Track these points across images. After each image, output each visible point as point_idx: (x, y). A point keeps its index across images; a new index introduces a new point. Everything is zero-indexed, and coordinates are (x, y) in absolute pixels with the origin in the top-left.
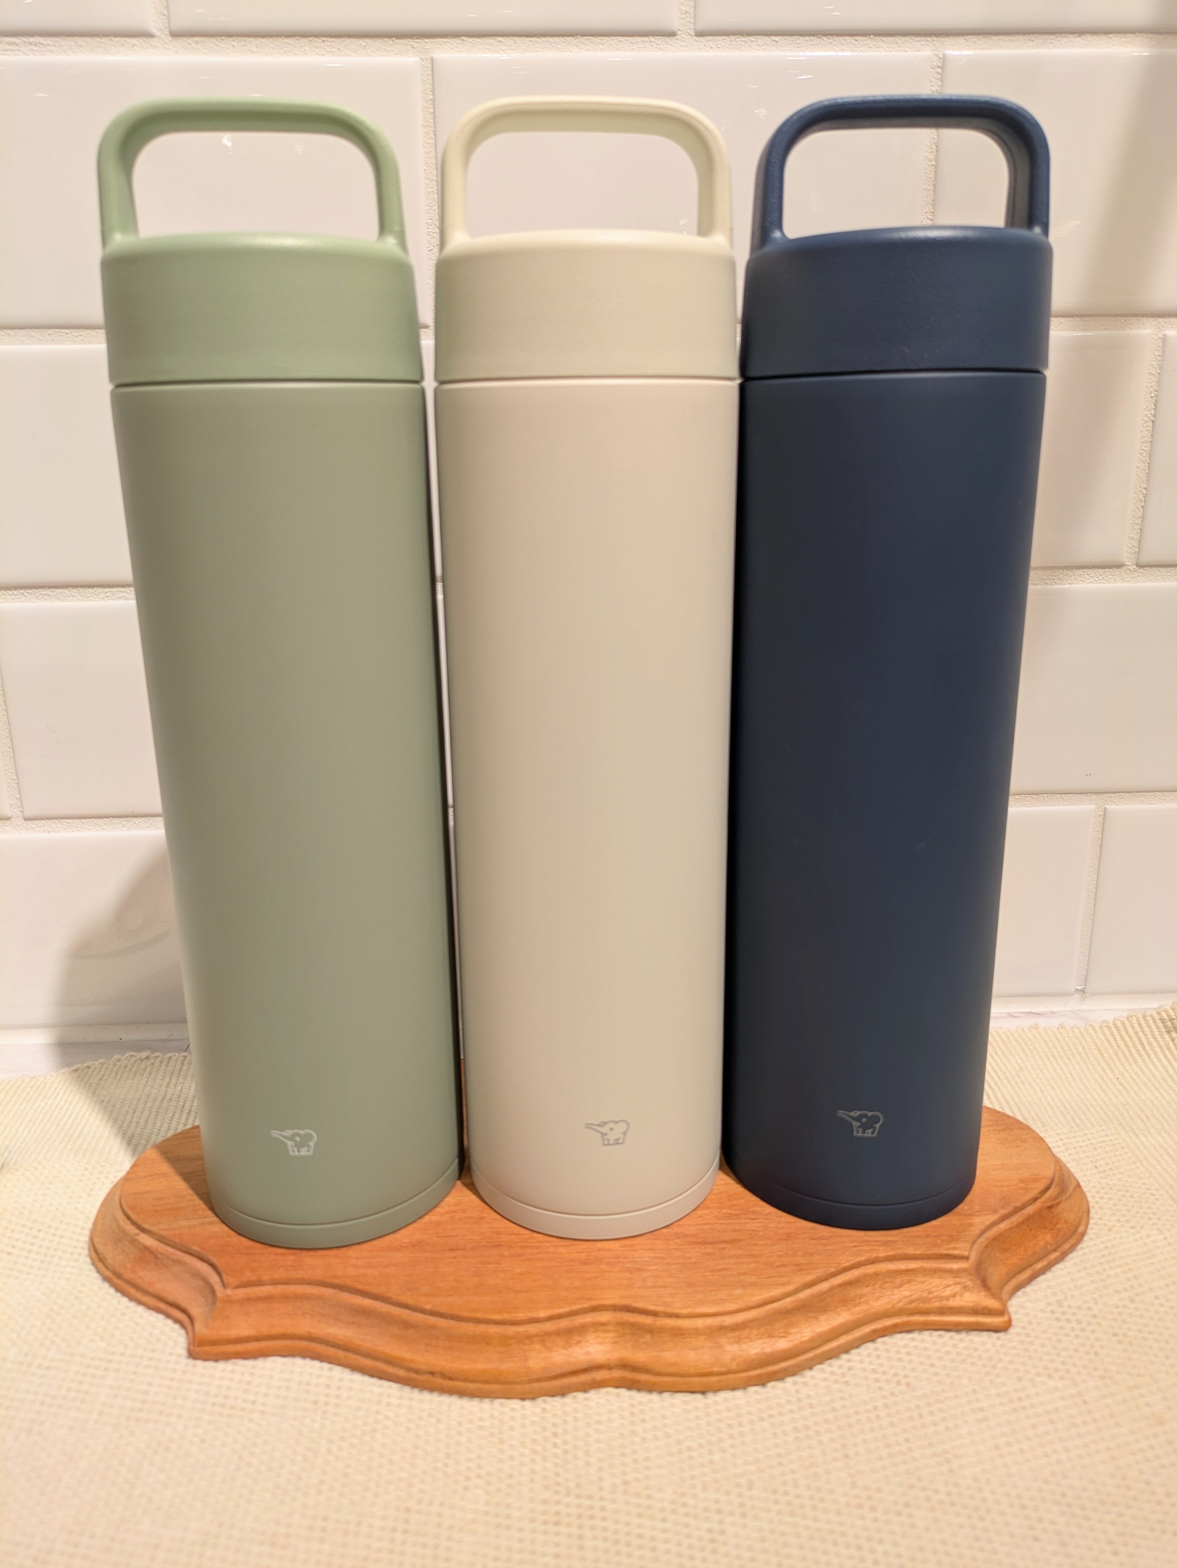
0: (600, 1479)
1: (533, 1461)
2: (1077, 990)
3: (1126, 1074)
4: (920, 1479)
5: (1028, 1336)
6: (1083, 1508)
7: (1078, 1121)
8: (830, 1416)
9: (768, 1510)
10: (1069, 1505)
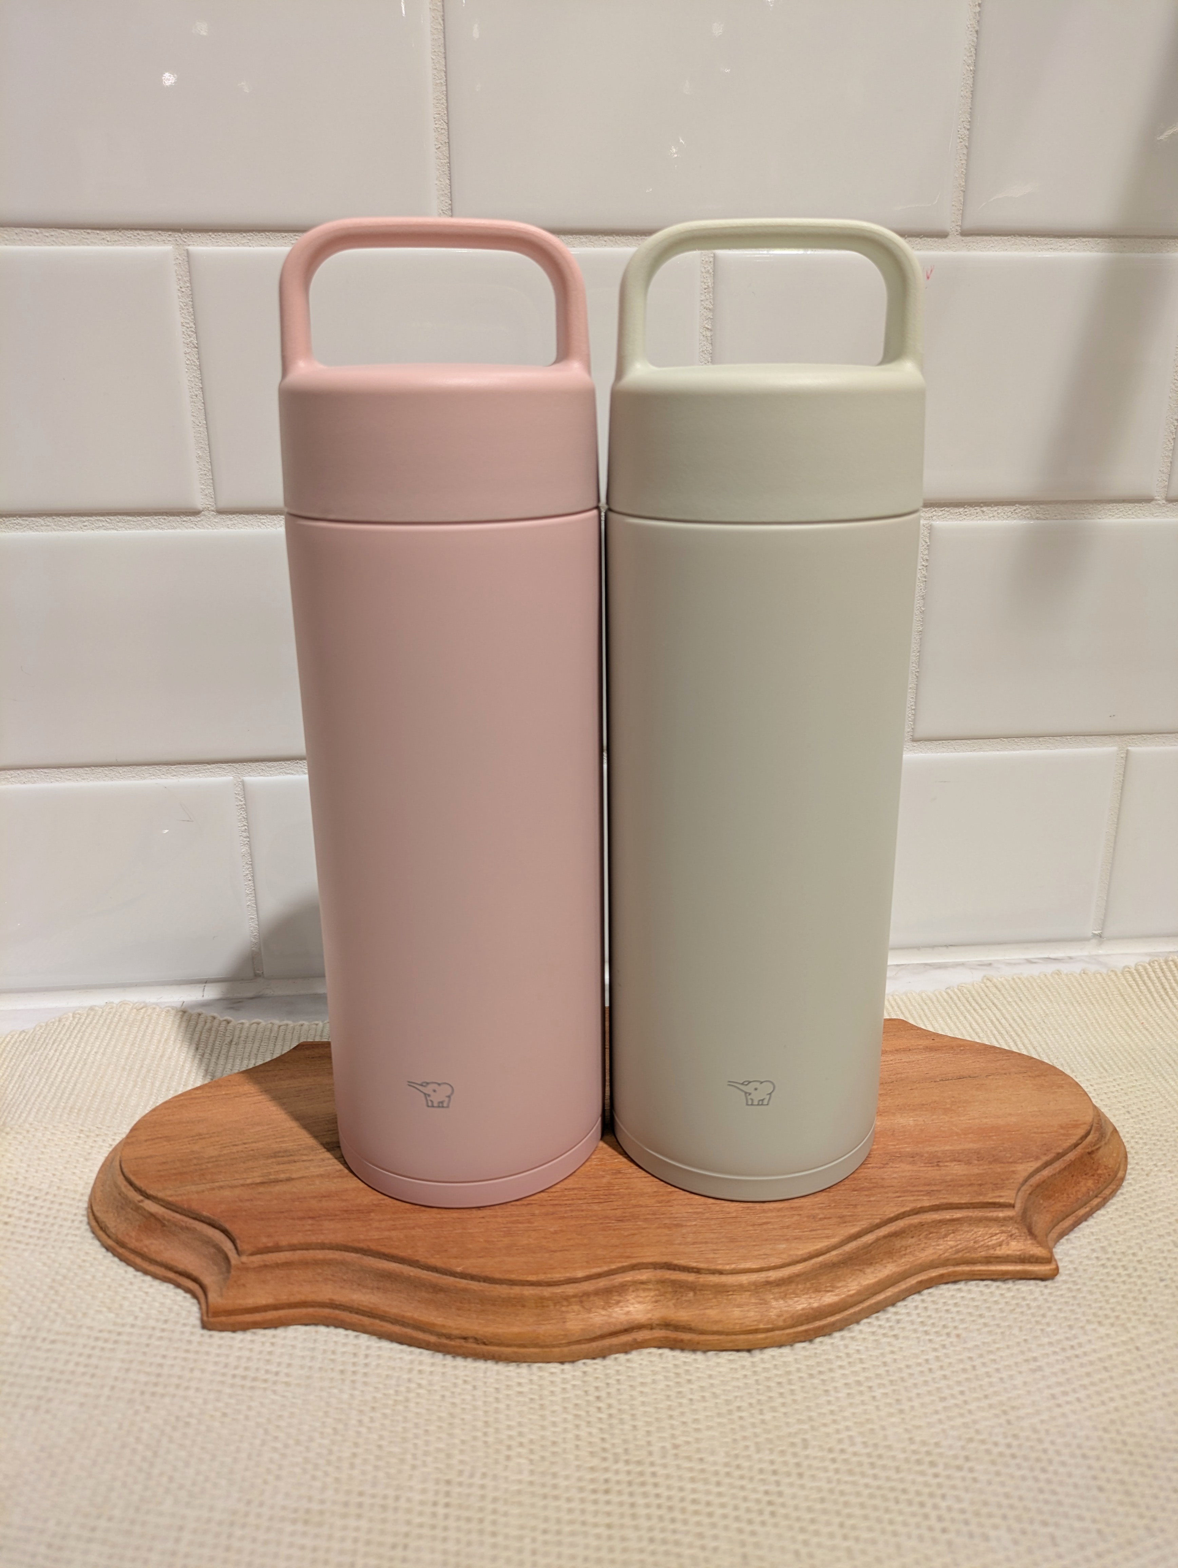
0: (649, 1443)
1: (577, 1426)
2: (1095, 935)
3: (1150, 1019)
4: (978, 1432)
5: (1075, 1283)
6: (1145, 1456)
7: (1106, 1066)
8: (882, 1371)
9: (825, 1470)
10: (1131, 1453)
